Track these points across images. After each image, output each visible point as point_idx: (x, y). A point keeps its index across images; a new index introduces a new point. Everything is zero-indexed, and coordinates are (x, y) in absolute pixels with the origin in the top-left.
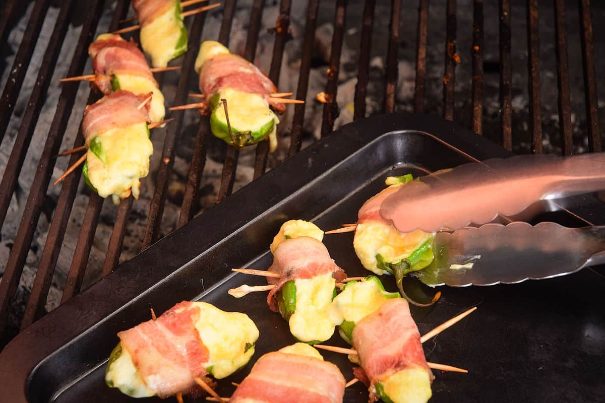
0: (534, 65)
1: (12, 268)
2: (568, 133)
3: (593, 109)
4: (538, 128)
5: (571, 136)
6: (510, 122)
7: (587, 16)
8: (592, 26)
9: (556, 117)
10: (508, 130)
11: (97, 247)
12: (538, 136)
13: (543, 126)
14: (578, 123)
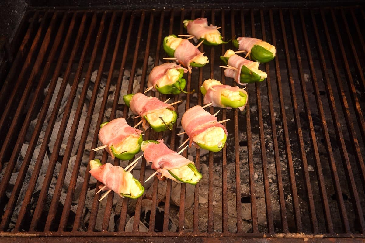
0: (258, 93)
1: (45, 187)
2: (273, 120)
3: (283, 110)
4: (261, 119)
5: (274, 121)
6: (249, 117)
7: (278, 72)
8: (281, 76)
9: (268, 114)
10: (249, 119)
11: (80, 176)
12: (261, 122)
13: (263, 118)
14: (278, 116)
